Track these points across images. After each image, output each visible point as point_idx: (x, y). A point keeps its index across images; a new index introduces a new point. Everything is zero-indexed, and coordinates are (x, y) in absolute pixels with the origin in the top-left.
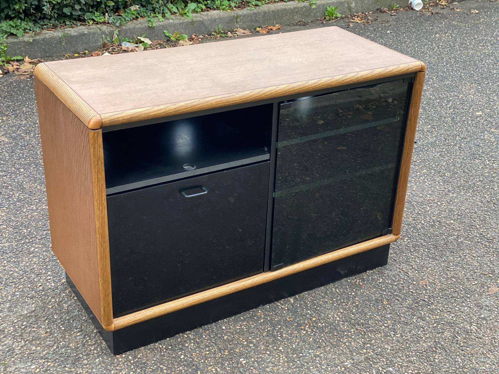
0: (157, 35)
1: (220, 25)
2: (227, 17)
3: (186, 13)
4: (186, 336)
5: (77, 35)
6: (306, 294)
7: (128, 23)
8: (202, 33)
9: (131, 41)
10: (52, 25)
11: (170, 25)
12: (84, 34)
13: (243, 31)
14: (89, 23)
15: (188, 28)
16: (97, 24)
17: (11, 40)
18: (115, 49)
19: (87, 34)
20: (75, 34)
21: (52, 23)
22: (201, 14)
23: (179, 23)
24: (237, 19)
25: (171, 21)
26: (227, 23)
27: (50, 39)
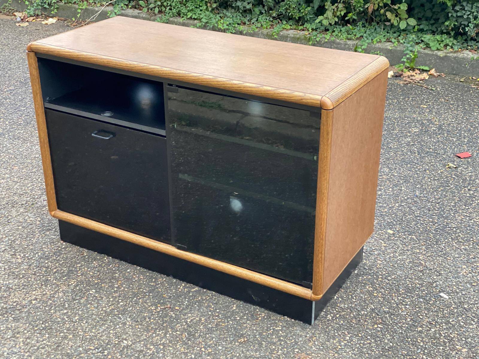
10: (476, 47)
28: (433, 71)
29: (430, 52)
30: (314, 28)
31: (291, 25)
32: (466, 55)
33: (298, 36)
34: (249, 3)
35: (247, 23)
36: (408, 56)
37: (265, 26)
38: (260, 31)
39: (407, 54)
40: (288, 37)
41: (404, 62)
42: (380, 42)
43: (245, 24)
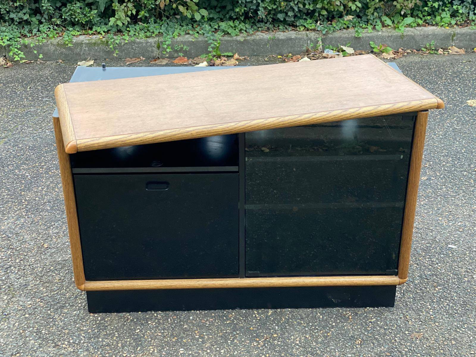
0: (361, 46)
1: (433, 41)
2: (442, 35)
3: (398, 27)
4: (155, 315)
5: (284, 39)
6: (289, 310)
7: (336, 31)
8: (411, 48)
9: (334, 49)
10: (266, 28)
11: (378, 37)
12: (291, 39)
13: (457, 49)
14: (300, 29)
15: (397, 41)
16: (308, 30)
17: (226, 38)
18: (316, 55)
19: (293, 38)
20: (283, 38)
21: (266, 26)
22: (415, 29)
23: (387, 35)
24: (453, 36)
25: (380, 33)
26: (441, 40)
27: (260, 40)
28: (236, 56)
29: (229, 39)
30: (106, 30)
31: (78, 31)
32: (262, 37)
33: (93, 41)
34: (25, 14)
35: (28, 35)
36: (212, 45)
37: (51, 36)
38: (49, 42)
39: (212, 43)
40: (83, 43)
41: (210, 52)
42: (179, 35)
43: (25, 36)
